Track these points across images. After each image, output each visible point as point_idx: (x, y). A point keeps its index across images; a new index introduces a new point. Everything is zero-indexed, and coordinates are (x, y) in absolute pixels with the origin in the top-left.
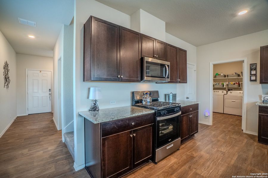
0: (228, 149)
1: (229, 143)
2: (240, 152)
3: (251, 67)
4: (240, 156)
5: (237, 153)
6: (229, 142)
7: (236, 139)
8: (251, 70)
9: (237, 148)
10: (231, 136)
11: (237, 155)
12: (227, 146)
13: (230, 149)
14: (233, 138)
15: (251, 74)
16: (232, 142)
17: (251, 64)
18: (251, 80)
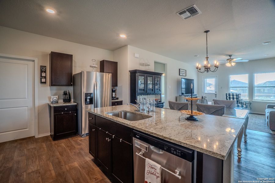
0: (37, 163)
1: (33, 157)
2: (50, 159)
3: (42, 69)
4: (53, 162)
5: (48, 162)
6: (32, 155)
7: (35, 148)
8: (42, 72)
9: (44, 157)
10: (28, 148)
11: (51, 164)
12: (34, 160)
13: (39, 162)
14: (32, 149)
15: (41, 76)
16: (34, 153)
17: (41, 66)
18: (42, 82)
